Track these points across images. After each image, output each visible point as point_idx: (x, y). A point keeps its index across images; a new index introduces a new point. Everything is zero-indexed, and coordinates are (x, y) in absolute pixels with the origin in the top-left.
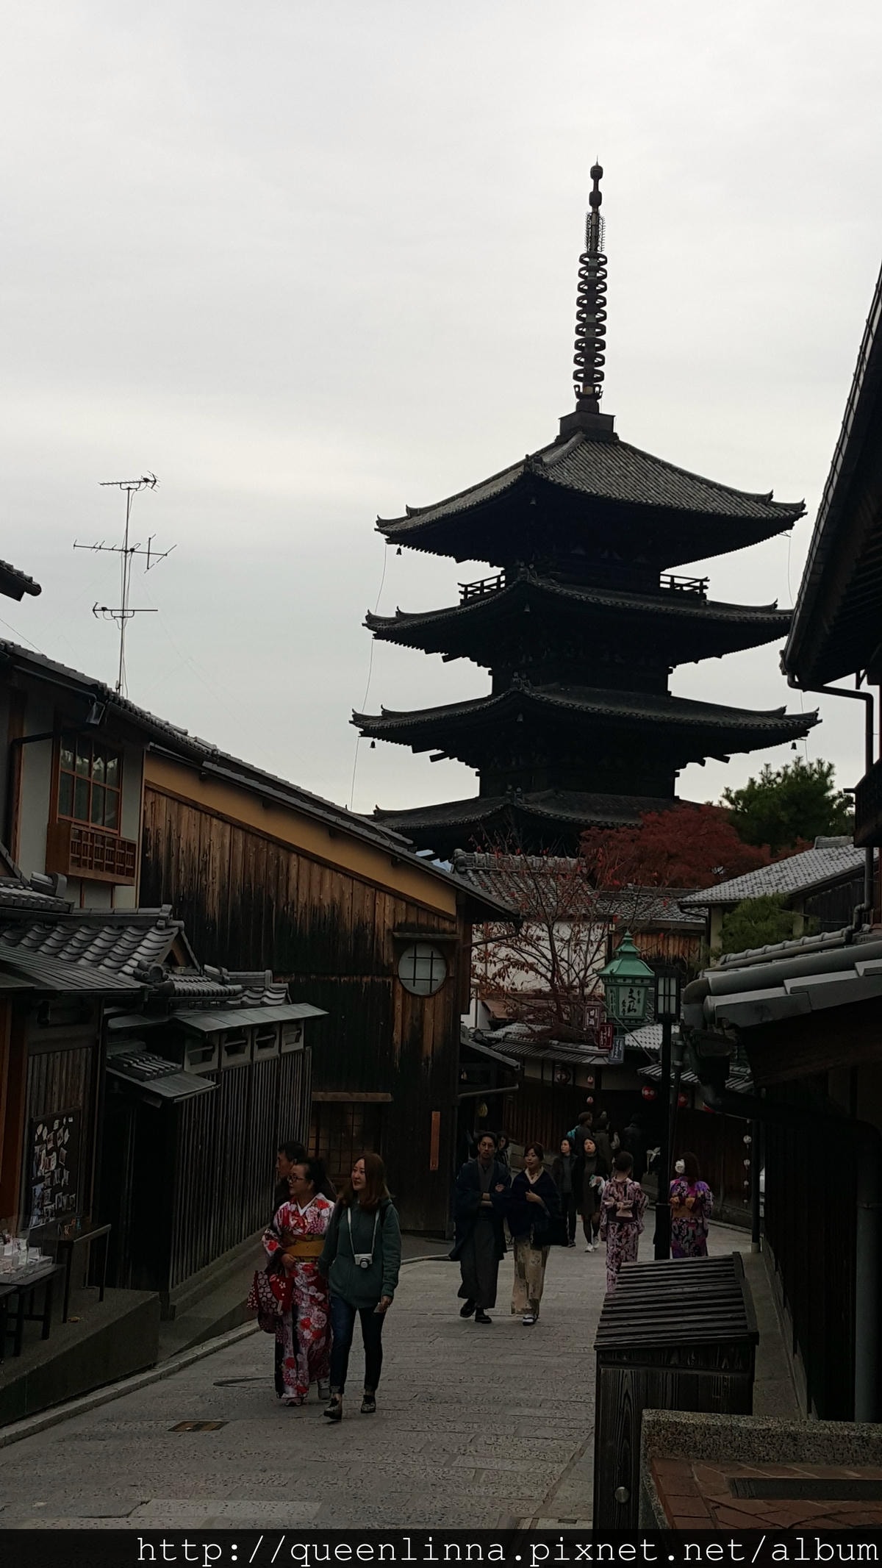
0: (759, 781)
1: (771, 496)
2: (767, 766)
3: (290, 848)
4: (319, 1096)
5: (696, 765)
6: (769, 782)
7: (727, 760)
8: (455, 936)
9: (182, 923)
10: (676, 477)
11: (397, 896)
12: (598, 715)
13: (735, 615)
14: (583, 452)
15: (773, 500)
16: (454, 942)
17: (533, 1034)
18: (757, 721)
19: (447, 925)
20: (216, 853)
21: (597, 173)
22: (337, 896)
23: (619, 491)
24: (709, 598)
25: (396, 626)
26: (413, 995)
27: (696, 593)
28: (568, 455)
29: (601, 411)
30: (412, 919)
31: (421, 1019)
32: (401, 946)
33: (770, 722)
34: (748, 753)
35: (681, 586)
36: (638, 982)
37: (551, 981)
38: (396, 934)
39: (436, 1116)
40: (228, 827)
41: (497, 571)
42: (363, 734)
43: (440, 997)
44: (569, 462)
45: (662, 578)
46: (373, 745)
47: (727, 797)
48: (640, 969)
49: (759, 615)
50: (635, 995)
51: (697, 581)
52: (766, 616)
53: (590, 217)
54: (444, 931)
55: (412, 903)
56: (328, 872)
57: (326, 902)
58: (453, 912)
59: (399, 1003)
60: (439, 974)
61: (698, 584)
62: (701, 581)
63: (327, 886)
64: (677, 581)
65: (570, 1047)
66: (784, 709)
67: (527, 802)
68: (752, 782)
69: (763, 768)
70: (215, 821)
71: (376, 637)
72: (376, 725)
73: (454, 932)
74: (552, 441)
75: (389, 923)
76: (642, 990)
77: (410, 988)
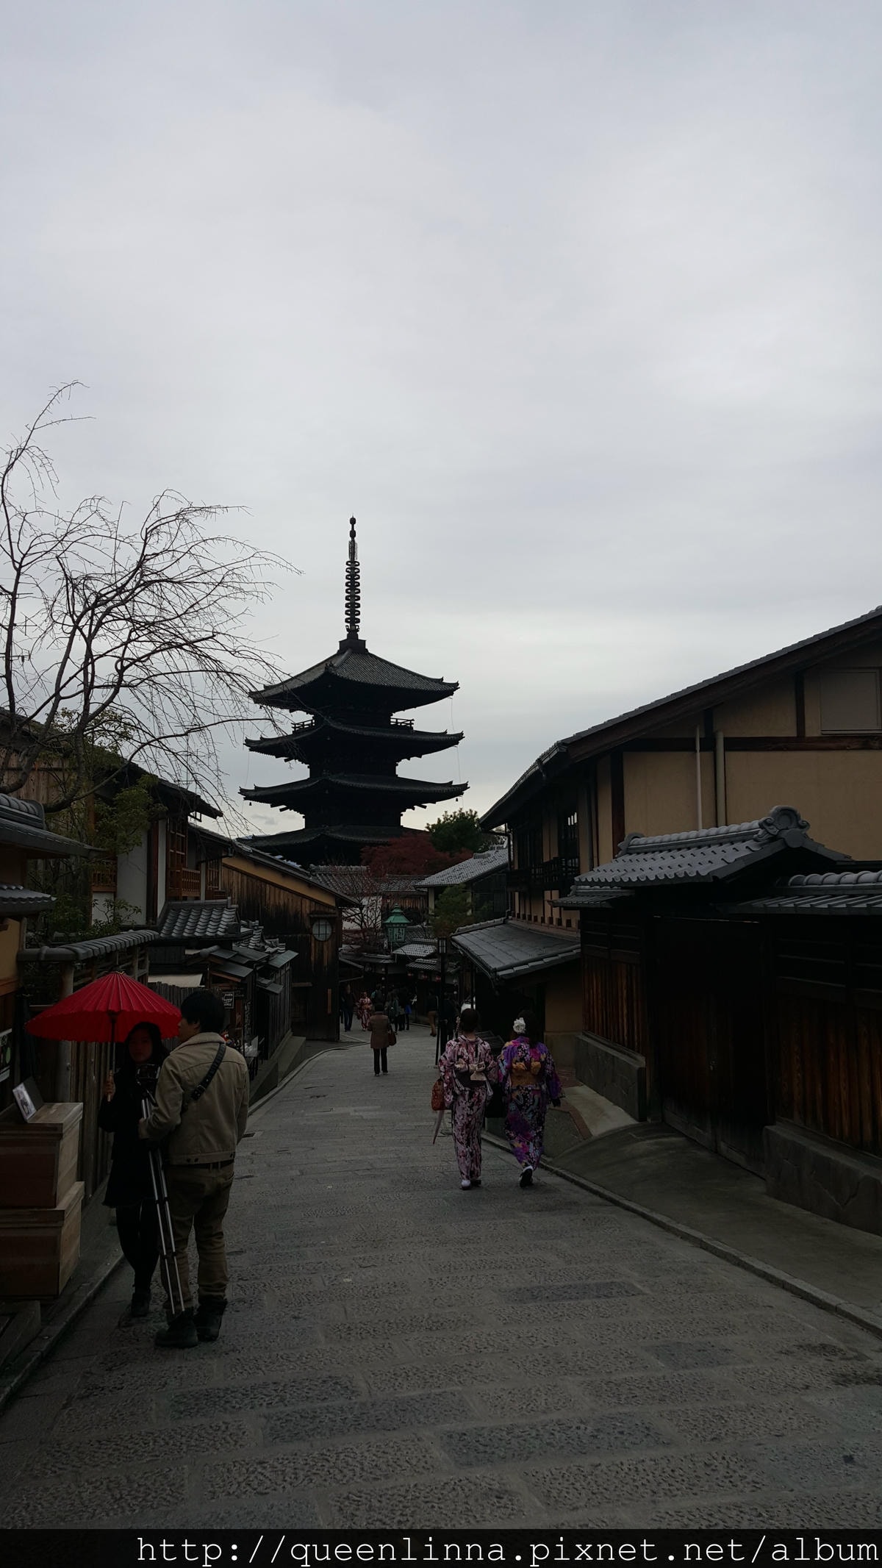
0: (442, 820)
1: (442, 679)
2: (446, 812)
3: (266, 882)
4: (297, 985)
5: (411, 810)
6: (447, 820)
7: (425, 807)
8: (335, 916)
9: (262, 927)
10: (396, 670)
11: (311, 900)
12: (365, 789)
13: (427, 738)
14: (352, 659)
15: (444, 681)
16: (335, 918)
17: (353, 950)
18: (440, 789)
19: (332, 911)
20: (235, 885)
21: (353, 521)
22: (286, 901)
23: (371, 680)
24: (415, 729)
25: (261, 745)
26: (320, 941)
27: (407, 727)
28: (345, 661)
29: (360, 638)
30: (317, 909)
31: (322, 951)
32: (313, 921)
33: (446, 789)
34: (435, 803)
35: (401, 723)
36: (398, 926)
37: (361, 926)
38: (312, 916)
39: (329, 991)
40: (240, 874)
41: (310, 717)
42: (245, 799)
43: (330, 941)
44: (345, 665)
45: (392, 720)
46: (250, 804)
47: (428, 828)
48: (402, 920)
49: (439, 737)
50: (401, 931)
51: (408, 720)
52: (442, 738)
53: (350, 543)
54: (331, 913)
55: (317, 902)
56: (282, 891)
57: (282, 903)
58: (334, 905)
59: (313, 945)
60: (329, 932)
61: (409, 722)
62: (411, 721)
63: (282, 897)
64: (399, 721)
65: (373, 955)
66: (451, 782)
67: (331, 832)
68: (439, 820)
69: (444, 813)
70: (234, 872)
71: (251, 750)
72: (253, 794)
73: (335, 914)
74: (335, 652)
75: (308, 912)
76: (404, 929)
77: (317, 938)
